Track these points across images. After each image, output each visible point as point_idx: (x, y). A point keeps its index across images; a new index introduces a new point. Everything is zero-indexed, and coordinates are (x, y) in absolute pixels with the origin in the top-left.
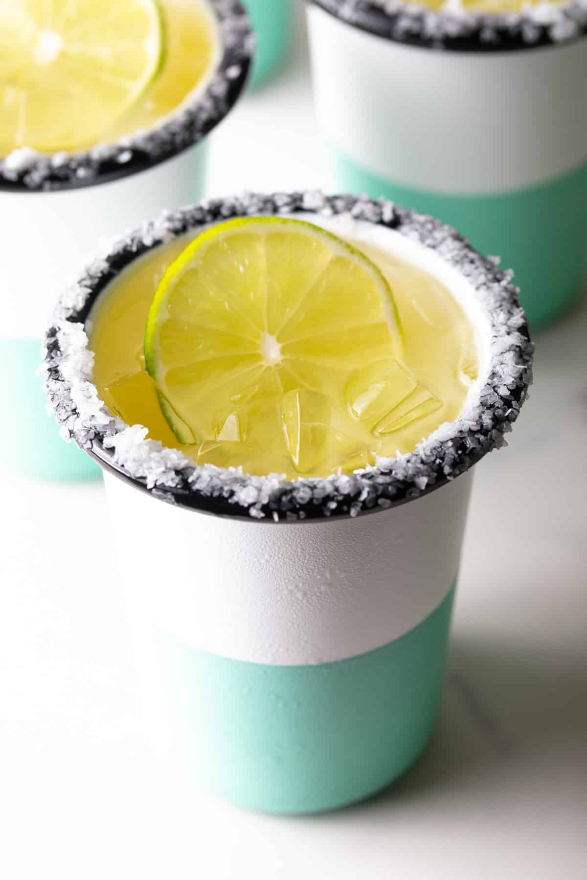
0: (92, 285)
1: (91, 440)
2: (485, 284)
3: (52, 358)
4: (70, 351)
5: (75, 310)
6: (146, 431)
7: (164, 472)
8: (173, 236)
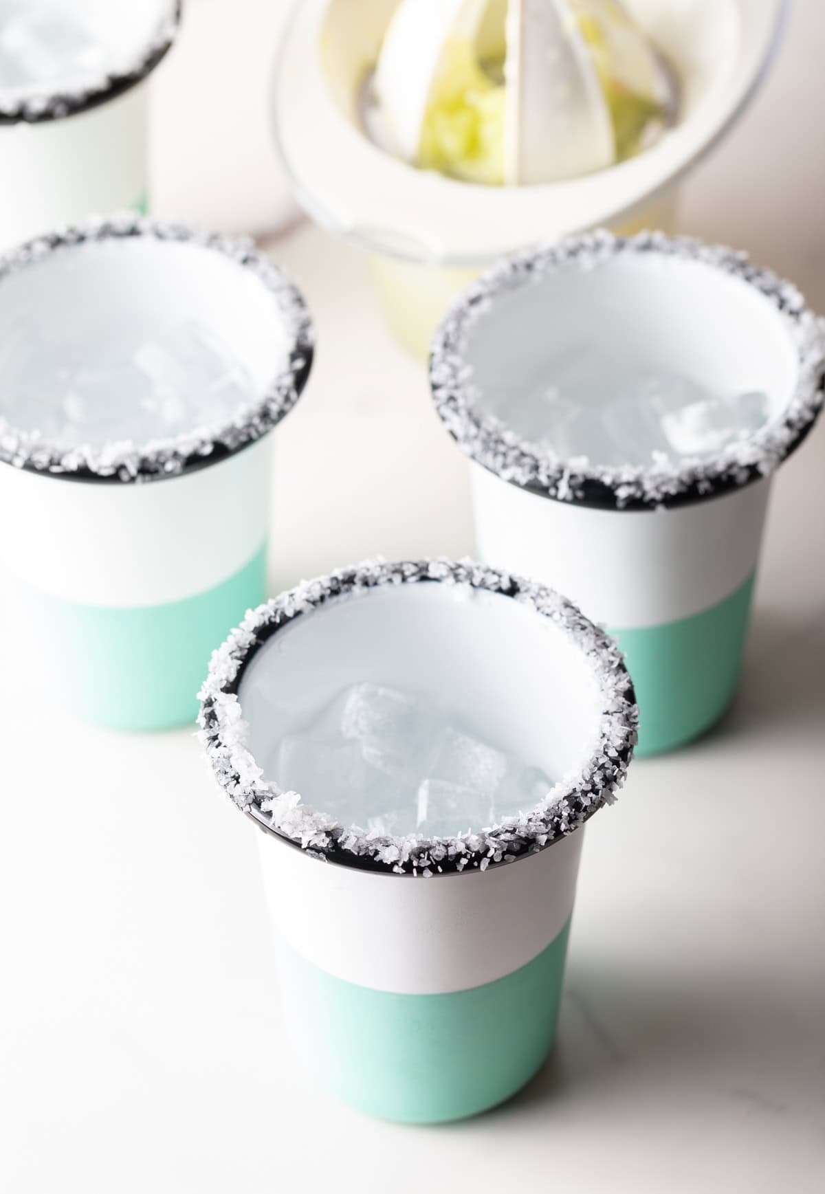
0: (241, 656)
1: (249, 804)
2: (595, 650)
3: (211, 727)
4: (227, 721)
5: (228, 681)
6: (298, 797)
7: (316, 834)
8: (312, 606)
